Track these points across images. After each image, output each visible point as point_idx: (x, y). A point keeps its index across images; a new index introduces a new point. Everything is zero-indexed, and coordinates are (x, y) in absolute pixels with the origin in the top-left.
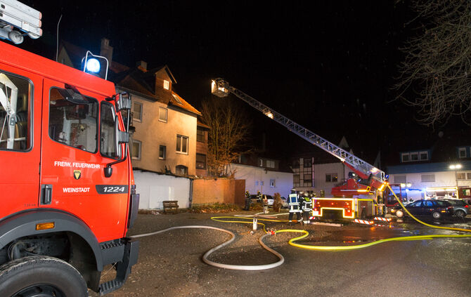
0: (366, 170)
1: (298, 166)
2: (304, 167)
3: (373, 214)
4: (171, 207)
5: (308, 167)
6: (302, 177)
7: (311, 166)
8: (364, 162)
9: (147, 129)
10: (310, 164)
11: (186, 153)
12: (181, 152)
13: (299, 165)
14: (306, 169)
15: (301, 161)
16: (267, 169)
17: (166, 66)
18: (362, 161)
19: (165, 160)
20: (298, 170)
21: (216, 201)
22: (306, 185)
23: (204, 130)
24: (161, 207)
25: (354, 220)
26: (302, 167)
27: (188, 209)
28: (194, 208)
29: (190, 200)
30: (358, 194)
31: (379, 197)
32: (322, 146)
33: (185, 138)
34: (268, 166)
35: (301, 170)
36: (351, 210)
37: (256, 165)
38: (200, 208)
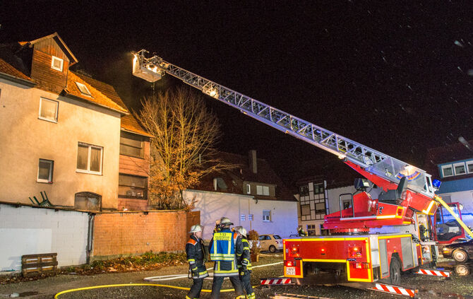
0: (392, 173)
1: (306, 193)
2: (315, 194)
3: (416, 263)
4: (41, 264)
5: (319, 193)
6: (312, 207)
7: (324, 193)
8: (386, 156)
9: (11, 131)
10: (322, 189)
11: (100, 173)
12: (88, 171)
13: (308, 192)
14: (317, 197)
15: (311, 186)
16: (258, 197)
17: (56, 34)
18: (381, 155)
19: (51, 183)
20: (307, 198)
21: (146, 249)
22: (318, 216)
23: (143, 141)
24: (17, 267)
25: (373, 284)
26: (311, 194)
27: (83, 266)
28: (95, 264)
29: (89, 251)
30: (380, 224)
31: (422, 229)
32: (301, 135)
33: (97, 149)
34: (259, 193)
35: (312, 198)
36: (364, 263)
37: (240, 191)
38: (108, 264)
